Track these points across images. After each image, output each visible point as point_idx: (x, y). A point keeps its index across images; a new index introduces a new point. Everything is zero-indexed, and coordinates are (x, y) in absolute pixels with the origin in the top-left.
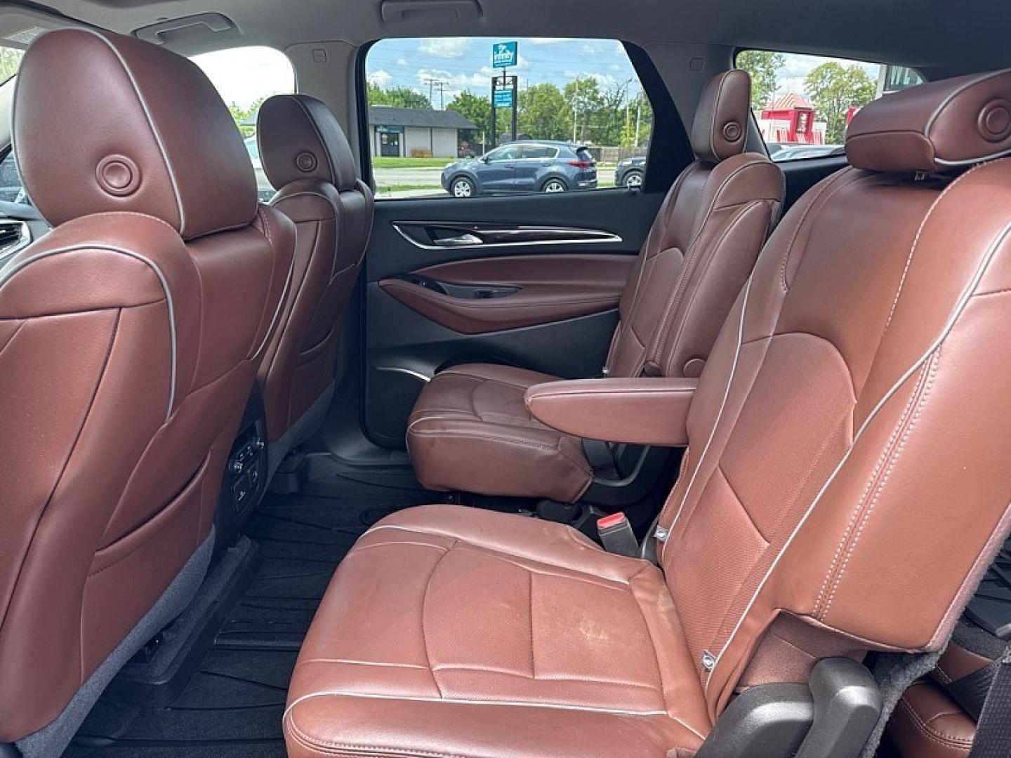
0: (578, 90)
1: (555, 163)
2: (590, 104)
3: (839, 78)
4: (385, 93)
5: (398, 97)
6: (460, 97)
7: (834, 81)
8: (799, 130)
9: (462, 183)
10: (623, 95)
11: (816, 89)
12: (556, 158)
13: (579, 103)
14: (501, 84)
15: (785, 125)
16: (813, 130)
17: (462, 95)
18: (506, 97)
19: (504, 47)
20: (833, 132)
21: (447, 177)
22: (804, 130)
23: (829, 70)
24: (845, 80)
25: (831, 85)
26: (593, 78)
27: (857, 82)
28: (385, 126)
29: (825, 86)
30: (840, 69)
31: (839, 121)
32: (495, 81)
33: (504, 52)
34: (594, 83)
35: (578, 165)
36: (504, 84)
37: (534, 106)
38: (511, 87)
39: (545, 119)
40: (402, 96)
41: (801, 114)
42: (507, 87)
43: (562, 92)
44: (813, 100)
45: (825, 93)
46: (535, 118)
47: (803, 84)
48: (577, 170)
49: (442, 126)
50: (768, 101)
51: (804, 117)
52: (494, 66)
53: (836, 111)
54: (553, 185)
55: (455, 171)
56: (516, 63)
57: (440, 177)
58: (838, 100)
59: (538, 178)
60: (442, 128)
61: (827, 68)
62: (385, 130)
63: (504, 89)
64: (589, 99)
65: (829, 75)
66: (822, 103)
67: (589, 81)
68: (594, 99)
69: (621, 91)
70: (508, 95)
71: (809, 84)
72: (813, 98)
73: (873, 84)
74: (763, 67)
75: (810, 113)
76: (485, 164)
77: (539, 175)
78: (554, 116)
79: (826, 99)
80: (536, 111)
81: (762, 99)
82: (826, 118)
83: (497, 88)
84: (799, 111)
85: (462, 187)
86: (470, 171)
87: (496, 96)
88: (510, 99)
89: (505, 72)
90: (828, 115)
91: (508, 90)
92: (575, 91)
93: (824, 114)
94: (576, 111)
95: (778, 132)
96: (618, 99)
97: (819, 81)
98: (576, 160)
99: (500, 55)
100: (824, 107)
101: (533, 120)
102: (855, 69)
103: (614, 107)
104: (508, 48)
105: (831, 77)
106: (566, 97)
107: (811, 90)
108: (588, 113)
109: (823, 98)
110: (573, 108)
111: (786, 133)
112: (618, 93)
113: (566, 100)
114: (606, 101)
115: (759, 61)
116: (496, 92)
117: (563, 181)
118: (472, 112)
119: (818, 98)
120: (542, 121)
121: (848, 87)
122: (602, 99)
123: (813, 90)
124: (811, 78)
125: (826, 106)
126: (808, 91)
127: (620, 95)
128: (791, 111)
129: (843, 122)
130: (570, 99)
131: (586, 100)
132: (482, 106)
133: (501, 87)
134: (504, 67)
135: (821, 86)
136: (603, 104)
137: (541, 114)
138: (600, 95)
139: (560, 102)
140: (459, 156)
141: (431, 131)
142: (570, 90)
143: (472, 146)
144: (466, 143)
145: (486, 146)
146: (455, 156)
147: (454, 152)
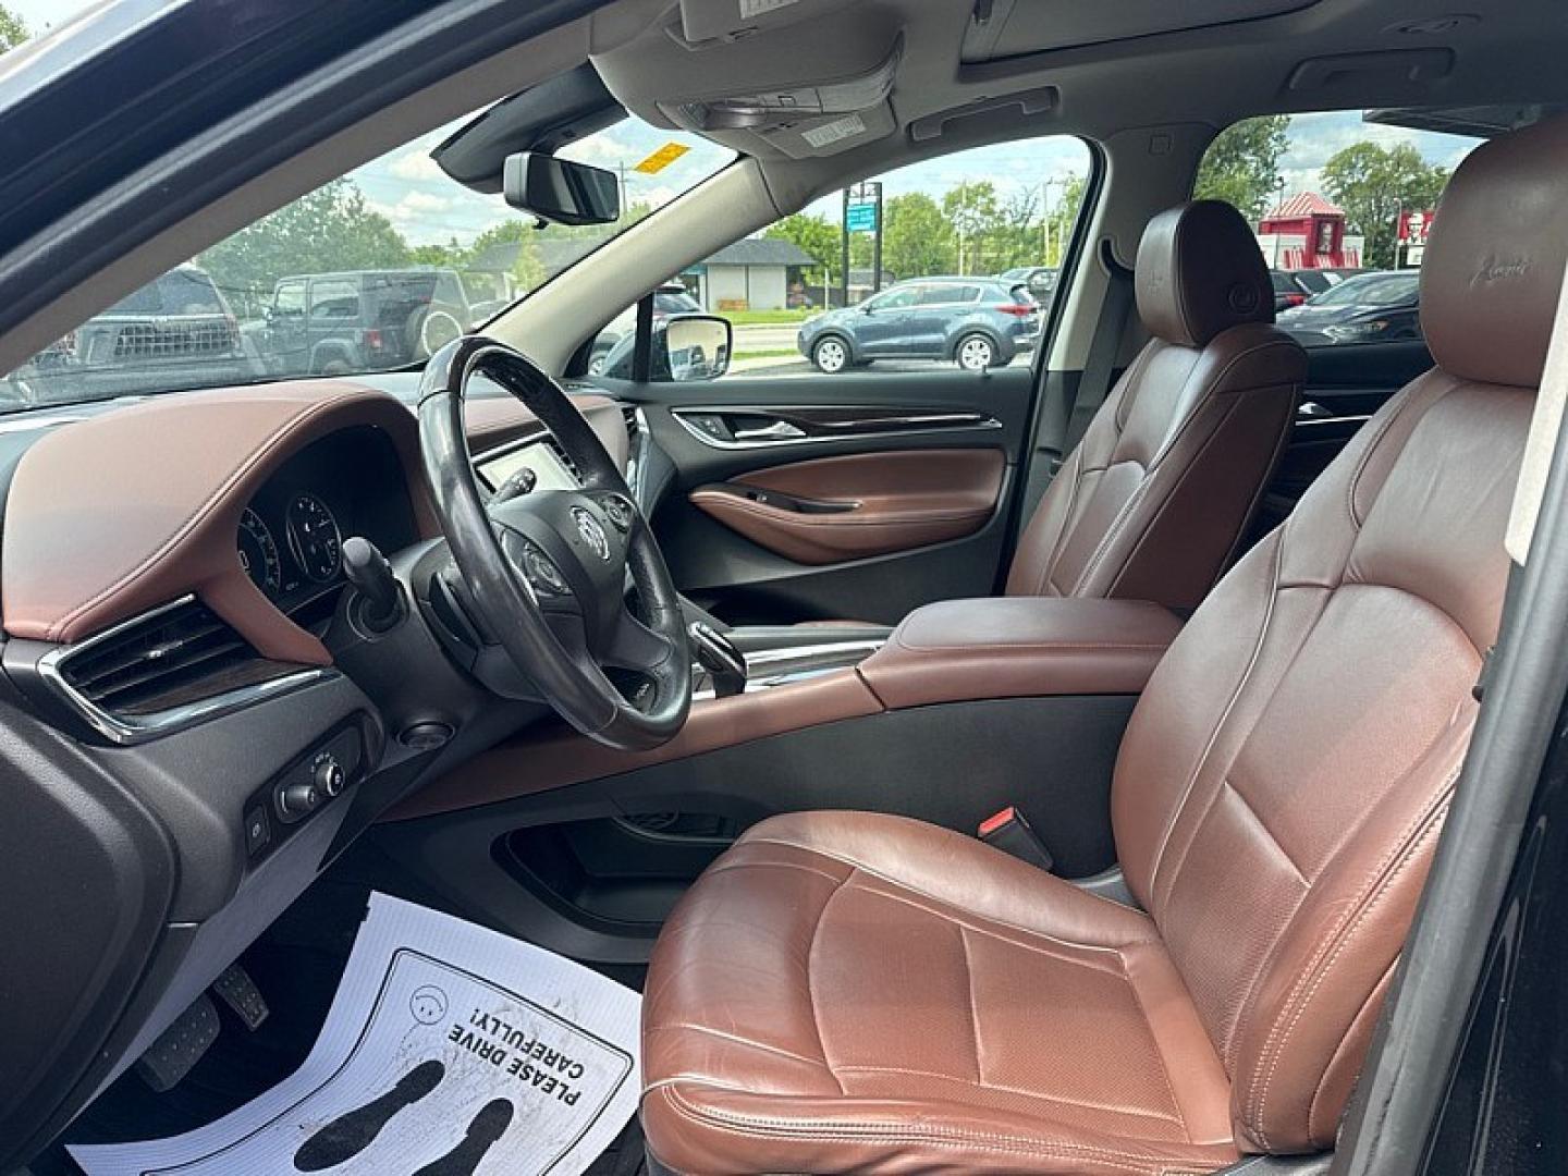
0: (964, 201)
1: (976, 310)
2: (982, 220)
3: (1377, 166)
7: (1370, 171)
8: (1322, 249)
9: (830, 345)
10: (1034, 205)
11: (1341, 184)
12: (978, 301)
13: (967, 220)
14: (857, 196)
15: (1299, 241)
16: (1344, 249)
18: (865, 215)
20: (1372, 251)
21: (807, 338)
22: (1328, 249)
23: (1361, 155)
24: (1388, 169)
25: (1366, 177)
26: (988, 181)
27: (1406, 173)
29: (1355, 180)
30: (1380, 152)
31: (1381, 233)
34: (989, 188)
35: (1013, 311)
36: (862, 195)
37: (897, 227)
38: (874, 199)
39: (914, 246)
41: (1322, 225)
42: (867, 200)
43: (940, 205)
44: (1336, 203)
45: (1355, 191)
46: (899, 244)
47: (1320, 179)
48: (1012, 319)
49: (764, 261)
50: (1266, 206)
51: (1328, 229)
53: (1375, 219)
54: (972, 343)
55: (820, 328)
57: (795, 337)
58: (1378, 201)
59: (950, 333)
60: (763, 265)
61: (1359, 152)
63: (863, 203)
64: (982, 212)
65: (1361, 164)
66: (1352, 207)
67: (981, 185)
68: (991, 213)
69: (1032, 199)
70: (868, 212)
71: (1329, 178)
72: (1337, 199)
73: (1434, 174)
74: (1254, 154)
75: (1337, 222)
76: (867, 314)
77: (951, 329)
78: (927, 241)
79: (1357, 201)
80: (901, 234)
81: (1255, 203)
82: (1358, 229)
83: (851, 201)
84: (1319, 220)
85: (830, 352)
86: (844, 327)
87: (849, 214)
88: (873, 218)
90: (1362, 225)
91: (869, 204)
92: (960, 202)
93: (1356, 224)
94: (962, 232)
95: (1287, 253)
96: (1027, 211)
97: (1346, 173)
98: (1009, 304)
100: (1354, 213)
101: (895, 247)
102: (1403, 152)
103: (1020, 225)
105: (1366, 167)
106: (946, 212)
107: (1333, 188)
108: (982, 234)
109: (1353, 197)
110: (958, 228)
111: (1300, 255)
112: (1027, 201)
113: (944, 216)
114: (1007, 215)
115: (1248, 146)
116: (849, 208)
117: (991, 338)
118: (803, 239)
119: (1344, 198)
120: (910, 250)
121: (1393, 181)
122: (1002, 212)
123: (1337, 187)
124: (1332, 168)
125: (1358, 211)
126: (1327, 188)
127: (1030, 205)
128: (1308, 220)
129: (1387, 235)
130: (952, 214)
131: (977, 215)
132: (819, 230)
133: (858, 201)
135: (1349, 181)
136: (1003, 220)
137: (908, 239)
138: (997, 208)
139: (937, 219)
140: (789, 306)
141: (747, 270)
142: (952, 201)
143: (808, 291)
144: (797, 287)
145: (830, 290)
146: (784, 306)
147: (782, 300)
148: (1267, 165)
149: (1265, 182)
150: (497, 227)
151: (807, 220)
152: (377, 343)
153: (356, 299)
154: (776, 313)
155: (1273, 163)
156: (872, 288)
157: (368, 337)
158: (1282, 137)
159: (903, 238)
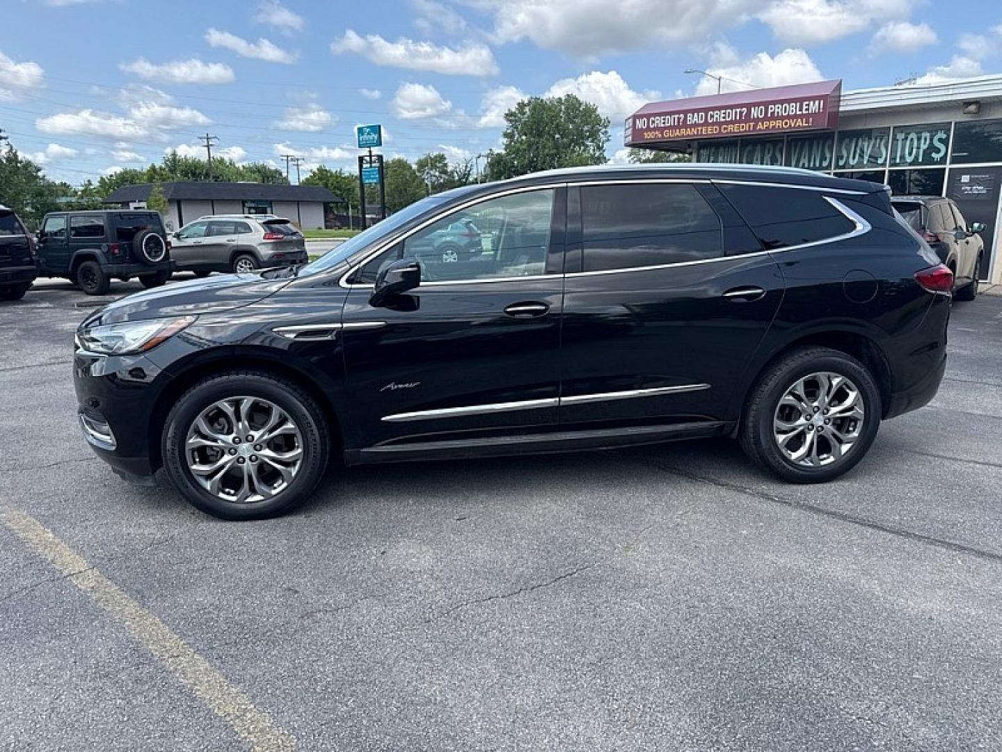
0: (429, 165)
1: (448, 234)
2: (441, 177)
4: (241, 169)
5: (254, 172)
6: (316, 171)
10: (471, 169)
12: (449, 229)
13: (431, 177)
14: (367, 163)
17: (318, 169)
18: (373, 174)
19: (368, 130)
26: (441, 153)
28: (253, 201)
32: (361, 159)
33: (369, 134)
34: (443, 158)
35: (467, 235)
36: (371, 162)
37: (389, 179)
38: (378, 165)
39: (400, 191)
40: (259, 171)
42: (373, 165)
43: (414, 167)
46: (393, 190)
48: (467, 239)
49: (307, 200)
52: (360, 147)
54: (448, 252)
56: (380, 144)
60: (308, 202)
62: (253, 205)
63: (371, 167)
64: (440, 172)
67: (438, 156)
68: (445, 172)
69: (469, 166)
70: (375, 172)
74: (592, 142)
77: (435, 243)
78: (408, 189)
80: (392, 184)
83: (364, 166)
87: (363, 173)
88: (378, 176)
89: (370, 152)
91: (375, 168)
92: (427, 165)
94: (429, 184)
96: (467, 172)
98: (467, 231)
99: (365, 137)
101: (391, 193)
104: (372, 131)
106: (418, 171)
108: (440, 184)
110: (426, 182)
112: (466, 167)
113: (418, 174)
114: (456, 174)
116: (363, 170)
118: (330, 185)
120: (398, 194)
122: (452, 172)
130: (423, 173)
131: (437, 174)
132: (339, 179)
133: (369, 165)
134: (369, 147)
136: (453, 176)
137: (396, 187)
138: (449, 169)
139: (413, 176)
140: (327, 227)
141: (298, 204)
142: (422, 165)
143: (338, 218)
144: (331, 216)
145: (353, 217)
146: (323, 227)
147: (322, 224)
148: (599, 148)
149: (598, 158)
150: (116, 173)
151: (332, 173)
152: (116, 251)
153: (102, 227)
154: (320, 231)
155: (603, 146)
156: (381, 216)
157: (111, 248)
158: (606, 132)
159: (393, 186)
